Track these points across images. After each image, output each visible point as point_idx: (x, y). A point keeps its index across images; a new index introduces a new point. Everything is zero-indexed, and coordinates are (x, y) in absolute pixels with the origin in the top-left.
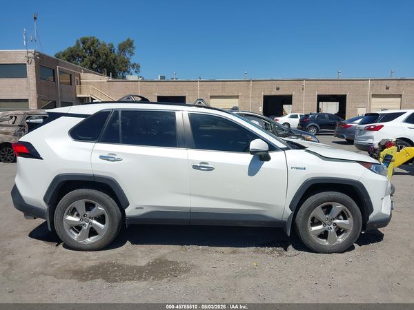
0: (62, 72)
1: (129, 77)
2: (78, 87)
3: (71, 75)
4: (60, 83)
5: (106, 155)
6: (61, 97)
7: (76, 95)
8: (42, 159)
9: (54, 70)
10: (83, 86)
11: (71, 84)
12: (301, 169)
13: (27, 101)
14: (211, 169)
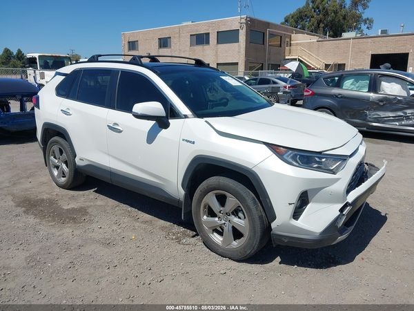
0: (272, 35)
1: (345, 35)
2: (287, 48)
3: (281, 37)
4: (270, 45)
5: (65, 109)
6: (269, 59)
7: (285, 56)
9: (264, 34)
10: (293, 48)
11: (281, 46)
12: (190, 142)
13: (237, 64)
14: (119, 131)
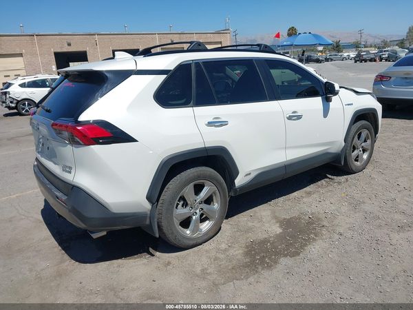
5: (211, 120)
8: (136, 141)
12: (350, 105)
14: (299, 117)
